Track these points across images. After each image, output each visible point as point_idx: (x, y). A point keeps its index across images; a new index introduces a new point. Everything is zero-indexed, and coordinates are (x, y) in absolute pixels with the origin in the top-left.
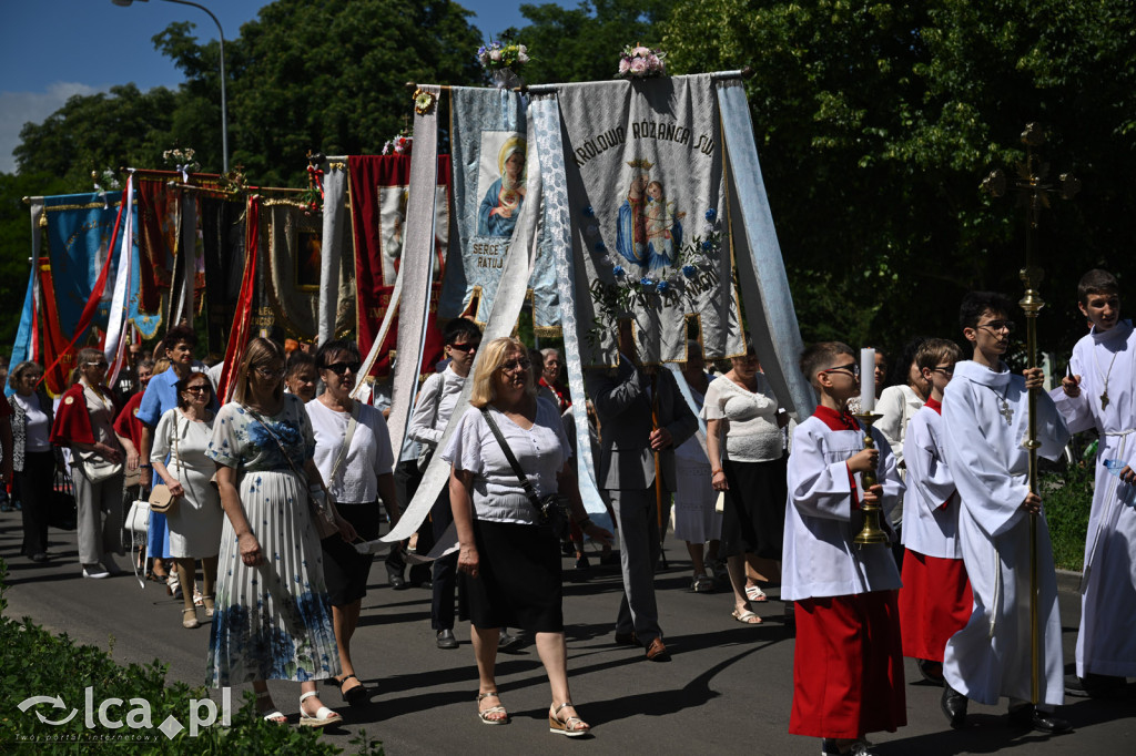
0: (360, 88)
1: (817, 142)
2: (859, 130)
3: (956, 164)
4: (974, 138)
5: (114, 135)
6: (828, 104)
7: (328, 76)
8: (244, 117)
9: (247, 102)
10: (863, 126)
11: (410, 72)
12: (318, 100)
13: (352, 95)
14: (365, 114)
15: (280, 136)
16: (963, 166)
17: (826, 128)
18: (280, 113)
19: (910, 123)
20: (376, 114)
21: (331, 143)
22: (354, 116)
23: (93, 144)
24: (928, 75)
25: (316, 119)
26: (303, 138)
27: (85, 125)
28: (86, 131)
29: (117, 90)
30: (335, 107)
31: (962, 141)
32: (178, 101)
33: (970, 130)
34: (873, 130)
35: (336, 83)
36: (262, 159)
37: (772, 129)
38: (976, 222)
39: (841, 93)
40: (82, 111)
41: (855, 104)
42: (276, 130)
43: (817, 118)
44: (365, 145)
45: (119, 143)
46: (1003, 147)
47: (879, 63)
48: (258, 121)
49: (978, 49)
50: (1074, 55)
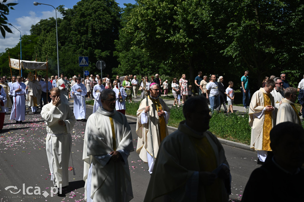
0: (95, 19)
1: (157, 36)
4: (184, 36)
5: (49, 27)
6: (159, 30)
7: (89, 16)
8: (73, 24)
9: (74, 21)
10: (165, 34)
11: (105, 16)
12: (87, 21)
13: (94, 20)
14: (96, 24)
15: (80, 28)
16: (182, 42)
17: (159, 34)
18: (80, 24)
19: (172, 33)
20: (99, 24)
21: (90, 30)
22: (94, 24)
23: (45, 29)
24: (176, 24)
25: (87, 25)
26: (85, 28)
27: (44, 25)
28: (44, 26)
29: (50, 18)
30: (91, 23)
31: (182, 37)
32: (62, 21)
33: (183, 35)
34: (167, 34)
35: (91, 18)
36: (77, 32)
37: (149, 34)
38: (187, 52)
39: (161, 27)
40: (43, 23)
41: (163, 29)
42: (79, 27)
43: (157, 32)
44: (96, 30)
45: (50, 29)
46: (189, 38)
47: (168, 21)
48: (76, 25)
49: (185, 20)
50: (199, 22)
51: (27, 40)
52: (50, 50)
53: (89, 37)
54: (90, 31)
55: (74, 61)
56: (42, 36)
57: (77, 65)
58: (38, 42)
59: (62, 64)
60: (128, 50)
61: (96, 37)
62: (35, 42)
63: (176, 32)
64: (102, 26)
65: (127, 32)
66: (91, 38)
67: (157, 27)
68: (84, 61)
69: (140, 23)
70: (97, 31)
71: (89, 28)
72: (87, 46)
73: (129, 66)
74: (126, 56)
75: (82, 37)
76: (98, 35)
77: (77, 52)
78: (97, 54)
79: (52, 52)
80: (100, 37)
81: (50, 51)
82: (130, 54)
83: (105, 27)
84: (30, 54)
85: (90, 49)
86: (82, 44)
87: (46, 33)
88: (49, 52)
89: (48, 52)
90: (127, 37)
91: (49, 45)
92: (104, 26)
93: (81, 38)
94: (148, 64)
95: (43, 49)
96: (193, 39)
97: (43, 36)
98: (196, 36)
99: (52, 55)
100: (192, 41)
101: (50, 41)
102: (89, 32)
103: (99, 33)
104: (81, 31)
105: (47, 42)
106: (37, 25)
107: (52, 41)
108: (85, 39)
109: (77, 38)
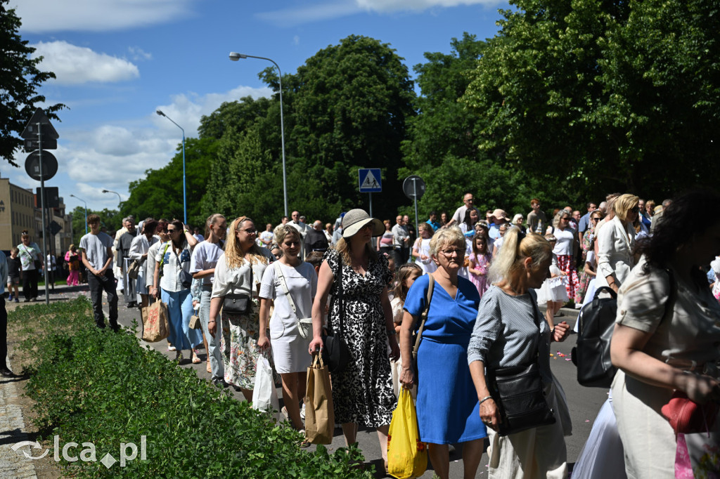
0: (351, 95)
1: (549, 114)
2: (569, 108)
3: (615, 124)
4: (624, 111)
5: (242, 120)
6: (553, 97)
7: (337, 90)
8: (299, 110)
9: (301, 103)
10: (571, 106)
11: (374, 87)
12: (332, 101)
13: (348, 98)
14: (354, 107)
15: (315, 118)
16: (619, 125)
17: (552, 108)
18: (315, 107)
19: (591, 104)
20: (359, 107)
21: (338, 121)
22: (349, 108)
23: (232, 124)
24: (601, 82)
25: (331, 110)
26: (326, 118)
27: (229, 115)
28: (230, 118)
29: (243, 99)
30: (340, 104)
31: (618, 112)
32: (271, 103)
33: (622, 107)
34: (575, 108)
35: (340, 93)
36: (307, 129)
37: (527, 109)
38: (627, 152)
39: (560, 90)
40: (227, 109)
41: (565, 95)
42: (313, 115)
43: (549, 103)
44: (354, 121)
45: (244, 123)
46: (638, 115)
47: (578, 76)
48: (305, 112)
49: (625, 69)
50: (671, 70)
51: (193, 149)
52: (248, 169)
53: (335, 138)
54: (338, 123)
55: (306, 194)
56: (228, 140)
57: (314, 201)
58: (218, 154)
59: (278, 202)
60: (436, 163)
61: (353, 137)
62: (211, 153)
63: (598, 102)
64: (368, 112)
65: (468, 107)
66: (340, 139)
67: (548, 91)
68: (371, 180)
69: (501, 83)
70: (354, 124)
71: (336, 117)
72: (332, 160)
73: (441, 202)
74: (433, 177)
75: (320, 139)
76: (357, 132)
77: (307, 174)
78: (354, 176)
79: (252, 176)
80: (362, 137)
81: (248, 172)
82: (442, 173)
83: (375, 113)
84: (201, 181)
85: (339, 165)
86: (322, 154)
87: (237, 132)
88: (247, 174)
89: (243, 174)
90: (433, 132)
91: (247, 159)
92: (371, 110)
93: (317, 141)
94: (488, 194)
95: (232, 168)
96: (647, 116)
97: (231, 138)
98: (655, 108)
99: (254, 183)
100: (644, 120)
101: (249, 148)
102: (337, 125)
103: (360, 127)
104: (319, 124)
105: (241, 152)
106: (213, 115)
107: (252, 148)
108: (327, 143)
109: (308, 142)
